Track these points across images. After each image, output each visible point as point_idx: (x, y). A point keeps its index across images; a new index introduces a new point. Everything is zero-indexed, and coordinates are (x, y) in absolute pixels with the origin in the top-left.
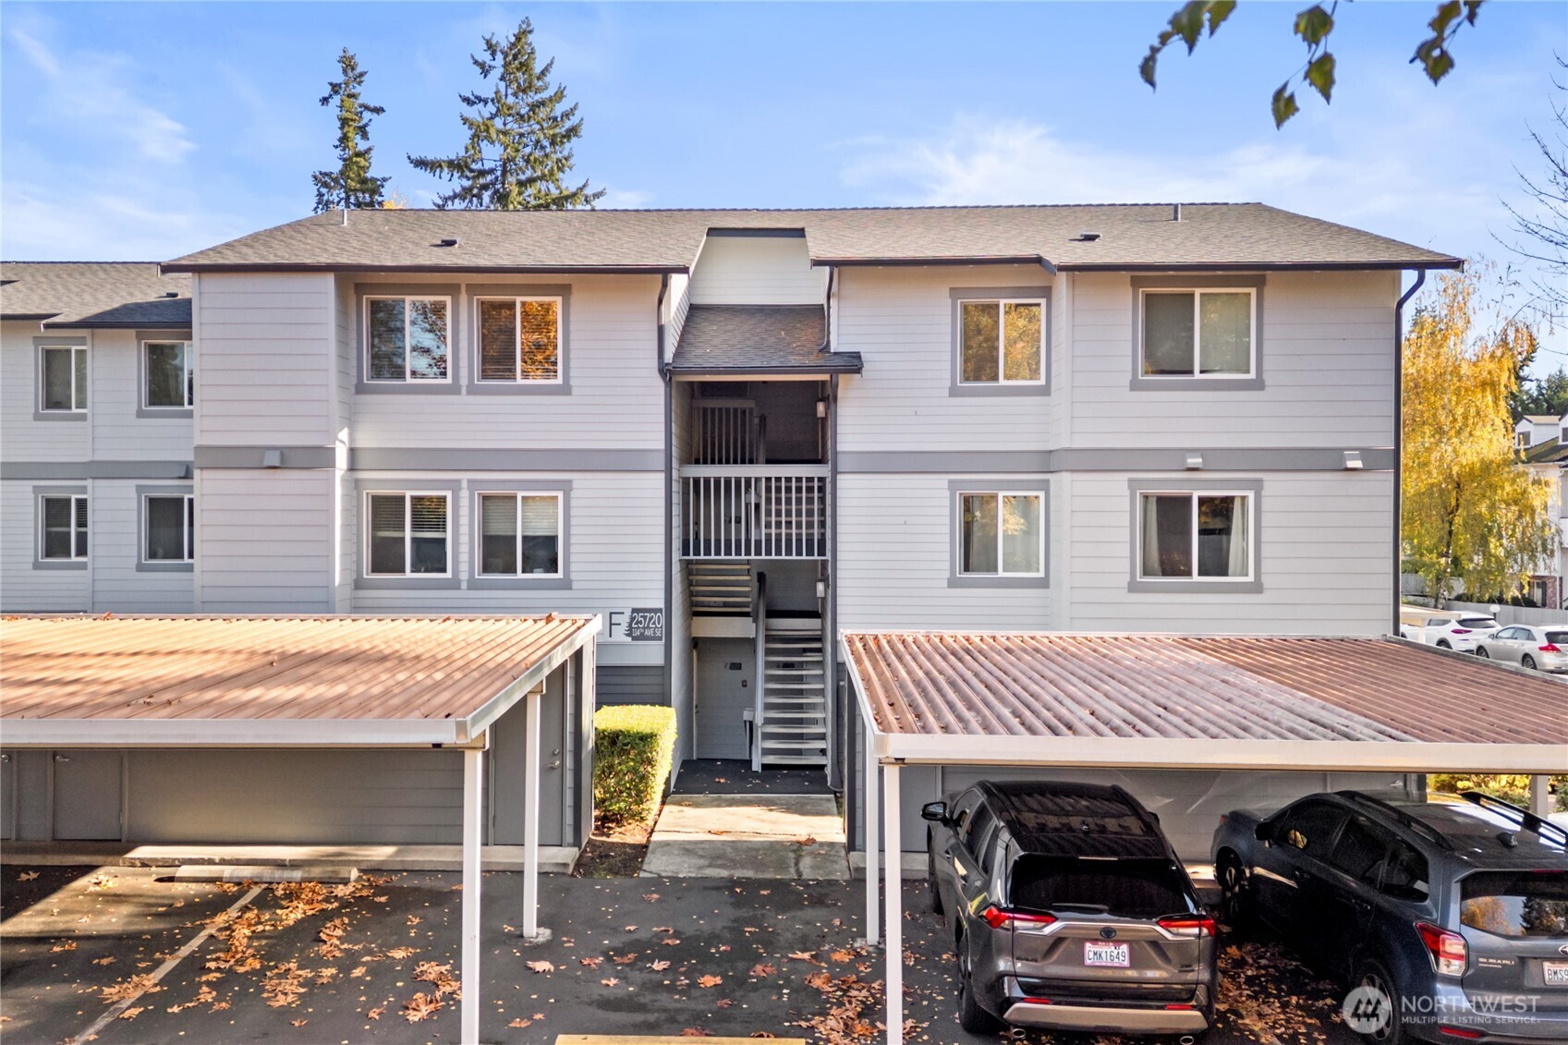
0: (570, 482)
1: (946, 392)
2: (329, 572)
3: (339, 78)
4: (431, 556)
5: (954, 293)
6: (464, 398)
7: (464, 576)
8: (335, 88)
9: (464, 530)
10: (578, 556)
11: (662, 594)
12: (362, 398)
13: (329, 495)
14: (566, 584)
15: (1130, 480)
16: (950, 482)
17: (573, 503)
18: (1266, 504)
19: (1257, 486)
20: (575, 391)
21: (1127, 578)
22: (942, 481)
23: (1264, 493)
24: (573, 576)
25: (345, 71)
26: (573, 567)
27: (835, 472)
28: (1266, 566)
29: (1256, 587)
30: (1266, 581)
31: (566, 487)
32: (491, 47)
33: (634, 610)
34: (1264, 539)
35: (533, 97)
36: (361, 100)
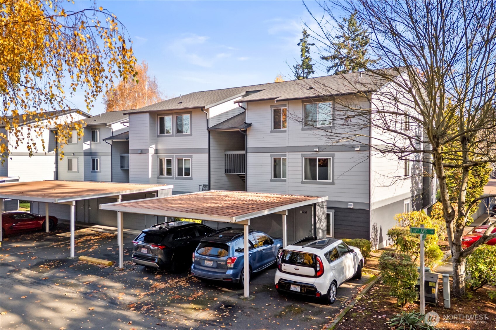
0: (192, 156)
1: (270, 132)
2: (149, 175)
3: (302, 37)
4: (169, 172)
5: (271, 106)
6: (174, 138)
7: (175, 176)
8: (301, 40)
9: (174, 166)
10: (194, 172)
11: (208, 181)
12: (159, 138)
13: (148, 159)
14: (191, 179)
15: (302, 154)
16: (271, 155)
17: (193, 160)
18: (335, 161)
19: (333, 155)
20: (193, 135)
21: (301, 180)
22: (269, 154)
23: (335, 157)
24: (193, 177)
25: (303, 35)
26: (193, 175)
27: (247, 153)
28: (335, 177)
29: (333, 183)
30: (336, 182)
31: (191, 157)
32: (345, 20)
33: (204, 185)
34: (335, 170)
35: (356, 33)
36: (308, 43)
